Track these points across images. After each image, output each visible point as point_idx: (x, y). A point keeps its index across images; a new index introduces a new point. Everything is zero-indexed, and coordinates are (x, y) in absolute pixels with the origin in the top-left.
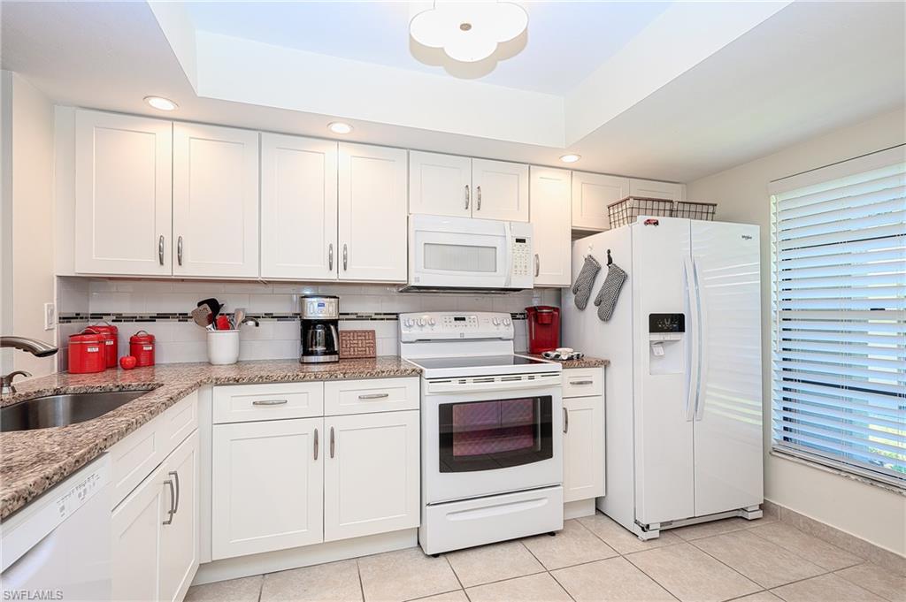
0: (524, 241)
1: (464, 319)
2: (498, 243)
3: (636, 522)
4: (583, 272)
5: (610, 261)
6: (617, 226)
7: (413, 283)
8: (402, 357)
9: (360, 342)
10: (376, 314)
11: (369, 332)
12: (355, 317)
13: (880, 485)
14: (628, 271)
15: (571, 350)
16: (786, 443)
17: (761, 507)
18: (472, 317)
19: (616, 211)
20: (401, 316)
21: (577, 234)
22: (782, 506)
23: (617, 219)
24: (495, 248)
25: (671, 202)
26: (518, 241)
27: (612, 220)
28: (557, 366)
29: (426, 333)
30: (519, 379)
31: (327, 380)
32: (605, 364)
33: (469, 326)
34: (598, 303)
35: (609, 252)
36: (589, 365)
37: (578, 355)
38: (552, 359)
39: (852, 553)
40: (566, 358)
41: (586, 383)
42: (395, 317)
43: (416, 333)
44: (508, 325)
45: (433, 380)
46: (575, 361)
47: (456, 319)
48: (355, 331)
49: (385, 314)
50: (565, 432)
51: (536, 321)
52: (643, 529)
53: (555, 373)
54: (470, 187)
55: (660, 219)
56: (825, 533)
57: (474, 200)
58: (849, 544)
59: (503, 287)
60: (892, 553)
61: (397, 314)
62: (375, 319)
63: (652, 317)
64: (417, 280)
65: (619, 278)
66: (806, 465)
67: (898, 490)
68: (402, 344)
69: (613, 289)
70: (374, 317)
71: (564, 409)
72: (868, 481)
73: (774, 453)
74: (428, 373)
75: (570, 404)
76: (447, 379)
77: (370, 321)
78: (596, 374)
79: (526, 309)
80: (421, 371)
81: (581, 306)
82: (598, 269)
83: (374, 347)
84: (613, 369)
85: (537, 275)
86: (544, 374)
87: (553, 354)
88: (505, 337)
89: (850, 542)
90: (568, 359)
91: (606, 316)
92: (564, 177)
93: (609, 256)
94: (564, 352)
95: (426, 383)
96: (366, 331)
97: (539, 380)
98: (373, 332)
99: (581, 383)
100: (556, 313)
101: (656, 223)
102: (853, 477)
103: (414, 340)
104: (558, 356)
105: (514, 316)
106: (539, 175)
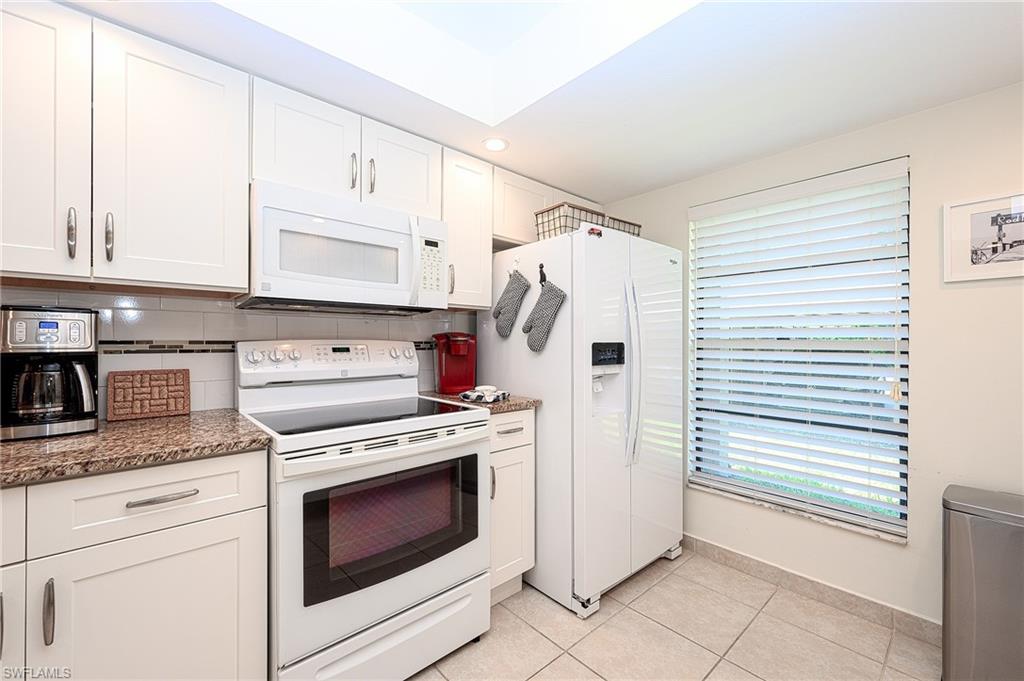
0: (435, 244)
1: (347, 350)
2: (400, 242)
3: (575, 596)
4: (507, 291)
5: (543, 278)
6: (547, 237)
7: (258, 292)
8: (240, 410)
9: (156, 390)
10: (191, 342)
11: (175, 372)
12: (146, 347)
13: (791, 511)
14: (567, 291)
15: (493, 388)
16: (699, 473)
17: (682, 543)
18: (360, 347)
19: (546, 219)
20: (239, 346)
21: (499, 246)
22: (698, 538)
23: (546, 229)
24: (397, 250)
25: (603, 216)
26: (428, 243)
27: (541, 230)
28: (481, 412)
29: (286, 371)
30: (434, 436)
31: (33, 482)
32: (536, 405)
33: (354, 360)
34: (527, 329)
35: (541, 267)
36: (519, 407)
37: (504, 394)
38: (473, 402)
39: (764, 580)
40: (491, 400)
41: (515, 430)
42: (230, 347)
43: (269, 371)
44: (411, 358)
45: (292, 455)
46: (500, 404)
47: (335, 350)
48: (146, 372)
49: (208, 342)
50: (492, 498)
51: (448, 352)
52: (583, 605)
53: (480, 423)
54: (358, 156)
55: (604, 230)
56: (739, 562)
57: (362, 179)
58: (761, 571)
59: (407, 305)
60: (801, 577)
61: (232, 342)
62: (192, 351)
63: (595, 346)
64: (266, 287)
65: (555, 299)
66: (721, 496)
67: (806, 515)
68: (241, 391)
69: (549, 312)
70: (187, 347)
71: (492, 467)
72: (780, 508)
73: (691, 485)
74: (283, 443)
75: (498, 461)
76: (319, 450)
77: (178, 354)
78: (525, 418)
79: (434, 336)
80: (270, 440)
81: (504, 333)
82: (527, 288)
83: (187, 397)
84: (546, 410)
85: (452, 292)
86: (468, 425)
87: (473, 395)
88: (406, 374)
89: (763, 569)
90: (495, 401)
91: (537, 346)
92: (486, 169)
93: (541, 272)
94: (488, 391)
95: (279, 461)
96: (171, 371)
97: (461, 435)
98: (186, 373)
99: (508, 432)
100: (473, 341)
101: (600, 234)
102: (767, 505)
103: (264, 383)
104: (480, 398)
105: (418, 345)
106: (453, 161)
